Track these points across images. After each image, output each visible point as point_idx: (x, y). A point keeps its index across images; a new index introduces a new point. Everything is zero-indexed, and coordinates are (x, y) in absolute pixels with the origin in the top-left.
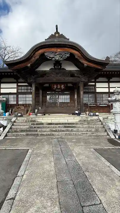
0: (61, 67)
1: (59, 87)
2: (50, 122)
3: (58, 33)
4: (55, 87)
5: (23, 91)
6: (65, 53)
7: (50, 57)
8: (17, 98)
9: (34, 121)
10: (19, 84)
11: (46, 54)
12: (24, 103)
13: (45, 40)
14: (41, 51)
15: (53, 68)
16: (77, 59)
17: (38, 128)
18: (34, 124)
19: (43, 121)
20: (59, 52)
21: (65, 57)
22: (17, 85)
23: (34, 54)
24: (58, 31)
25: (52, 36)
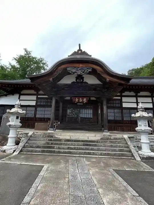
0: (83, 80)
1: (81, 101)
2: (68, 138)
3: (81, 50)
4: (77, 100)
5: (42, 104)
6: (87, 68)
7: (72, 72)
8: (36, 111)
9: (52, 137)
10: (39, 96)
11: (68, 69)
12: (43, 117)
13: (69, 56)
14: (63, 66)
15: (75, 81)
16: (99, 73)
17: (55, 144)
18: (51, 140)
19: (61, 137)
20: (82, 67)
21: (87, 72)
22: (37, 98)
23: (57, 69)
24: (81, 49)
25: (75, 53)
